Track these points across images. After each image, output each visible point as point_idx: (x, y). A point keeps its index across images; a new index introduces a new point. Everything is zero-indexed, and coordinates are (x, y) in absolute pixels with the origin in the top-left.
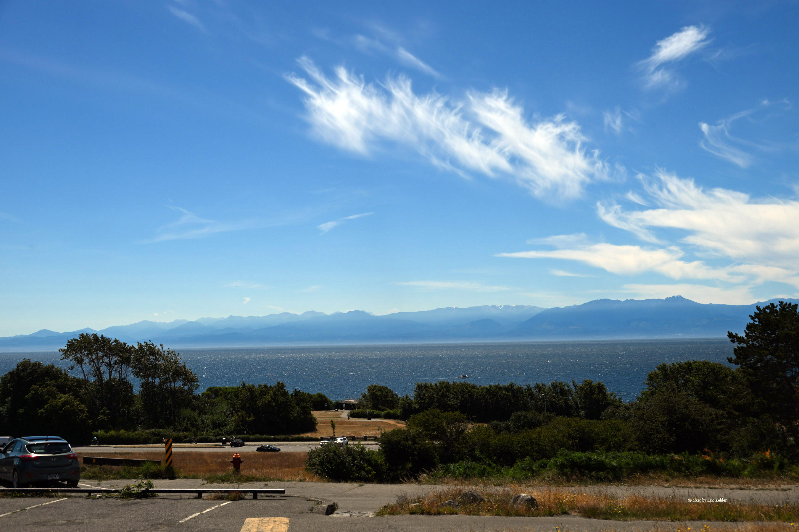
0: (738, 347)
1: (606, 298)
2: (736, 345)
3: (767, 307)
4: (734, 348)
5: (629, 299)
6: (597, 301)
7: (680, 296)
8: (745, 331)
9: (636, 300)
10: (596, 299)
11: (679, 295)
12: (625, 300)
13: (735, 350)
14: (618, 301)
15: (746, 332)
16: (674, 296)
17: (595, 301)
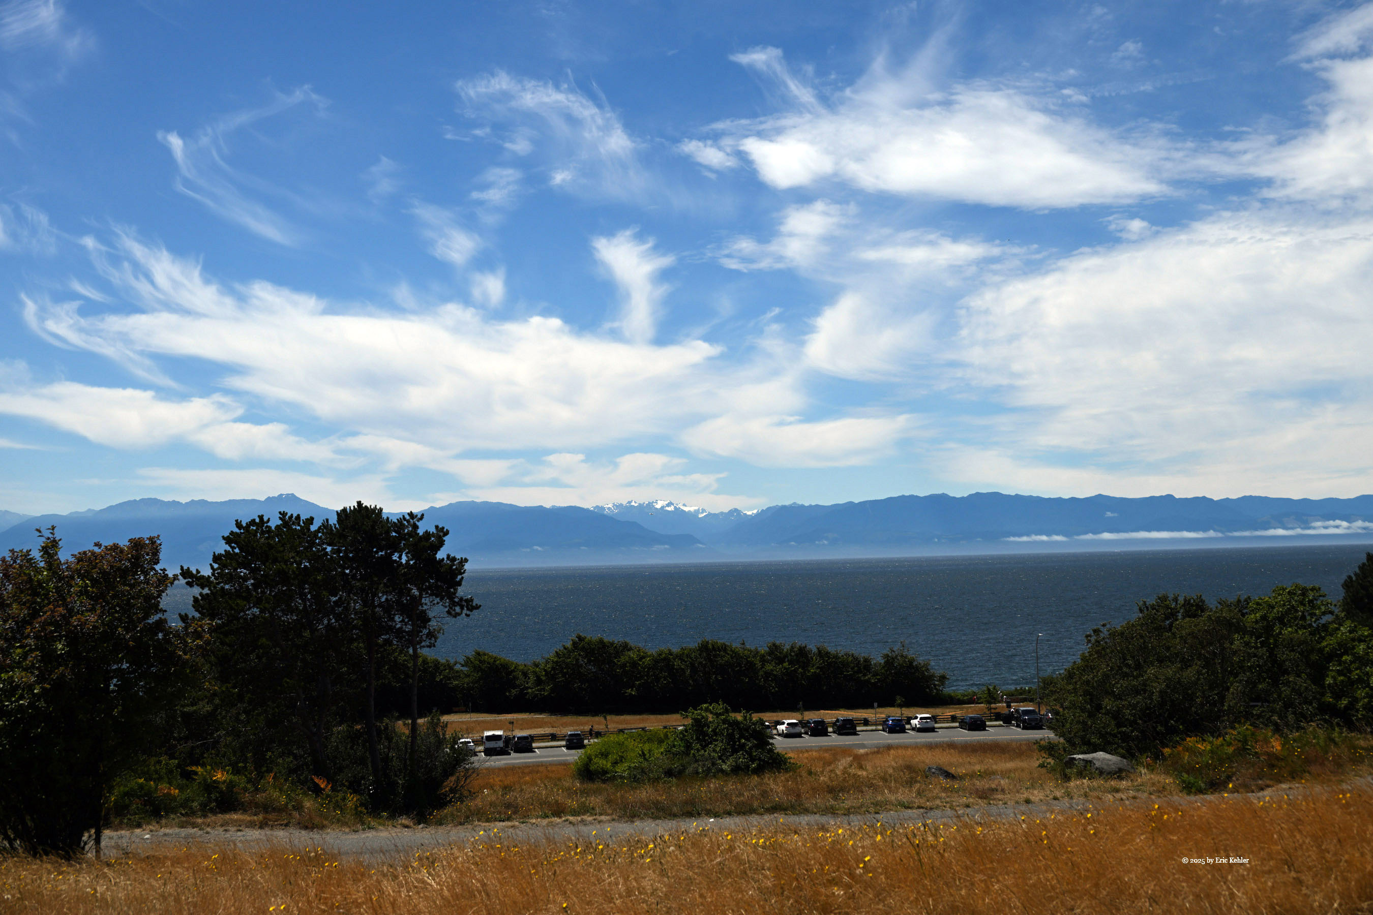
0: (201, 594)
1: (153, 497)
2: (196, 591)
3: (253, 522)
4: (194, 597)
5: (196, 499)
6: (133, 503)
7: (293, 494)
8: (211, 565)
9: (209, 500)
10: (132, 499)
11: (290, 492)
12: (188, 500)
13: (196, 600)
14: (175, 504)
15: (212, 567)
16: (281, 495)
17: (129, 502)
